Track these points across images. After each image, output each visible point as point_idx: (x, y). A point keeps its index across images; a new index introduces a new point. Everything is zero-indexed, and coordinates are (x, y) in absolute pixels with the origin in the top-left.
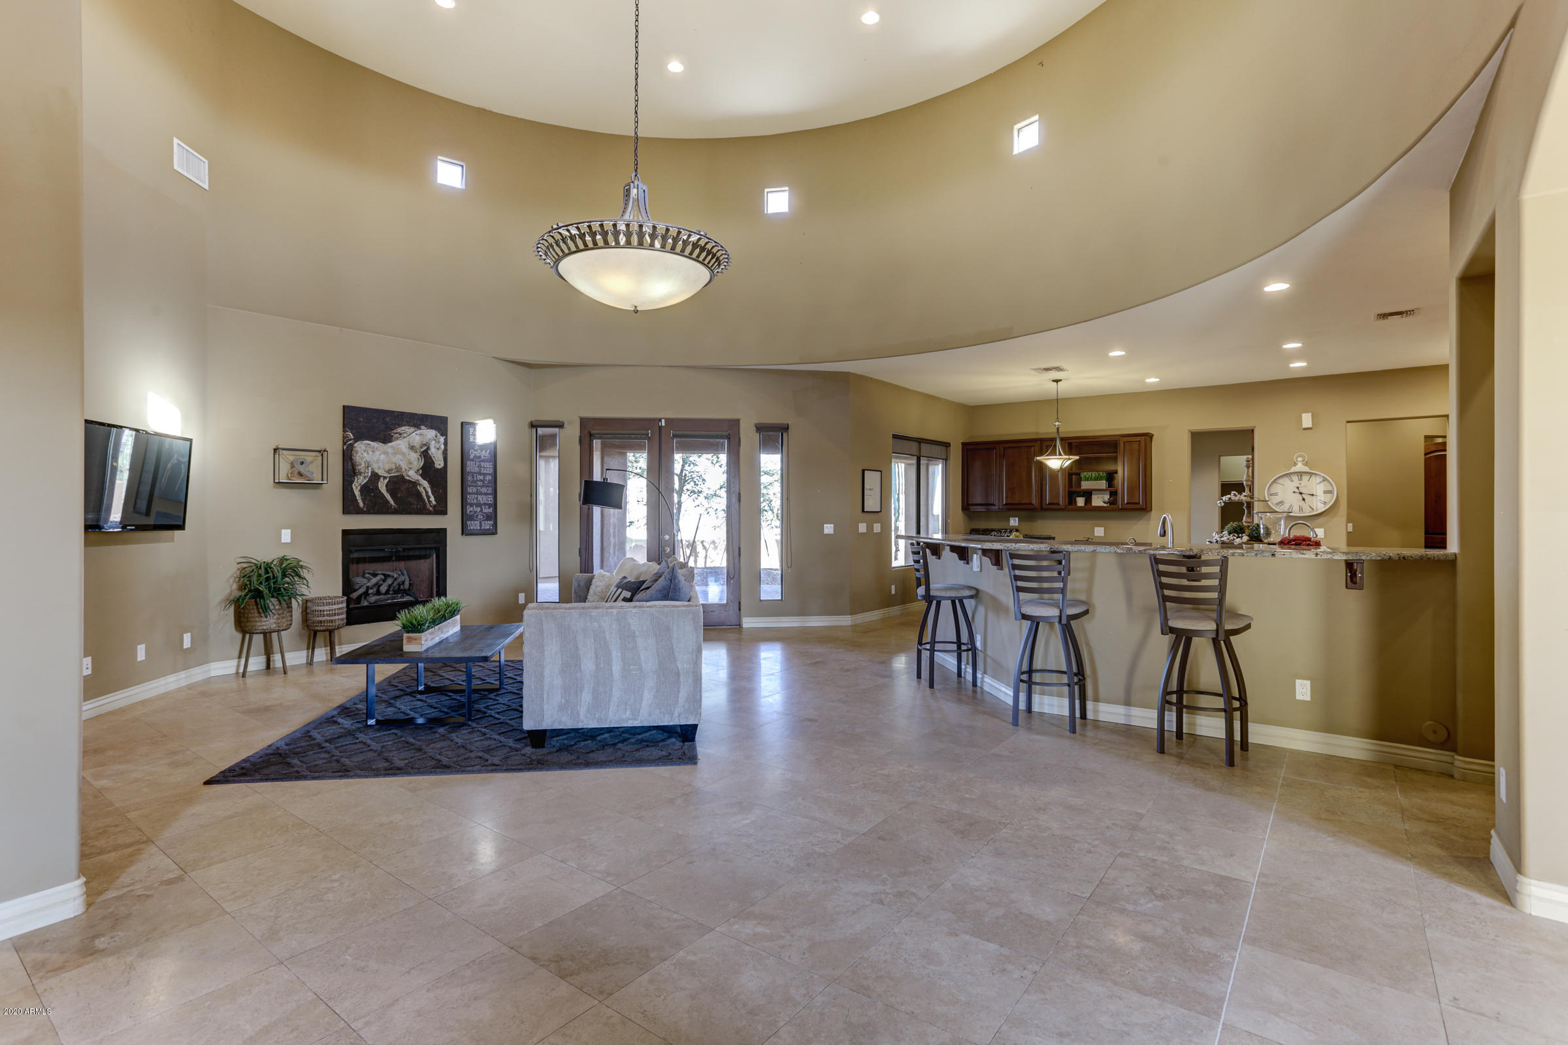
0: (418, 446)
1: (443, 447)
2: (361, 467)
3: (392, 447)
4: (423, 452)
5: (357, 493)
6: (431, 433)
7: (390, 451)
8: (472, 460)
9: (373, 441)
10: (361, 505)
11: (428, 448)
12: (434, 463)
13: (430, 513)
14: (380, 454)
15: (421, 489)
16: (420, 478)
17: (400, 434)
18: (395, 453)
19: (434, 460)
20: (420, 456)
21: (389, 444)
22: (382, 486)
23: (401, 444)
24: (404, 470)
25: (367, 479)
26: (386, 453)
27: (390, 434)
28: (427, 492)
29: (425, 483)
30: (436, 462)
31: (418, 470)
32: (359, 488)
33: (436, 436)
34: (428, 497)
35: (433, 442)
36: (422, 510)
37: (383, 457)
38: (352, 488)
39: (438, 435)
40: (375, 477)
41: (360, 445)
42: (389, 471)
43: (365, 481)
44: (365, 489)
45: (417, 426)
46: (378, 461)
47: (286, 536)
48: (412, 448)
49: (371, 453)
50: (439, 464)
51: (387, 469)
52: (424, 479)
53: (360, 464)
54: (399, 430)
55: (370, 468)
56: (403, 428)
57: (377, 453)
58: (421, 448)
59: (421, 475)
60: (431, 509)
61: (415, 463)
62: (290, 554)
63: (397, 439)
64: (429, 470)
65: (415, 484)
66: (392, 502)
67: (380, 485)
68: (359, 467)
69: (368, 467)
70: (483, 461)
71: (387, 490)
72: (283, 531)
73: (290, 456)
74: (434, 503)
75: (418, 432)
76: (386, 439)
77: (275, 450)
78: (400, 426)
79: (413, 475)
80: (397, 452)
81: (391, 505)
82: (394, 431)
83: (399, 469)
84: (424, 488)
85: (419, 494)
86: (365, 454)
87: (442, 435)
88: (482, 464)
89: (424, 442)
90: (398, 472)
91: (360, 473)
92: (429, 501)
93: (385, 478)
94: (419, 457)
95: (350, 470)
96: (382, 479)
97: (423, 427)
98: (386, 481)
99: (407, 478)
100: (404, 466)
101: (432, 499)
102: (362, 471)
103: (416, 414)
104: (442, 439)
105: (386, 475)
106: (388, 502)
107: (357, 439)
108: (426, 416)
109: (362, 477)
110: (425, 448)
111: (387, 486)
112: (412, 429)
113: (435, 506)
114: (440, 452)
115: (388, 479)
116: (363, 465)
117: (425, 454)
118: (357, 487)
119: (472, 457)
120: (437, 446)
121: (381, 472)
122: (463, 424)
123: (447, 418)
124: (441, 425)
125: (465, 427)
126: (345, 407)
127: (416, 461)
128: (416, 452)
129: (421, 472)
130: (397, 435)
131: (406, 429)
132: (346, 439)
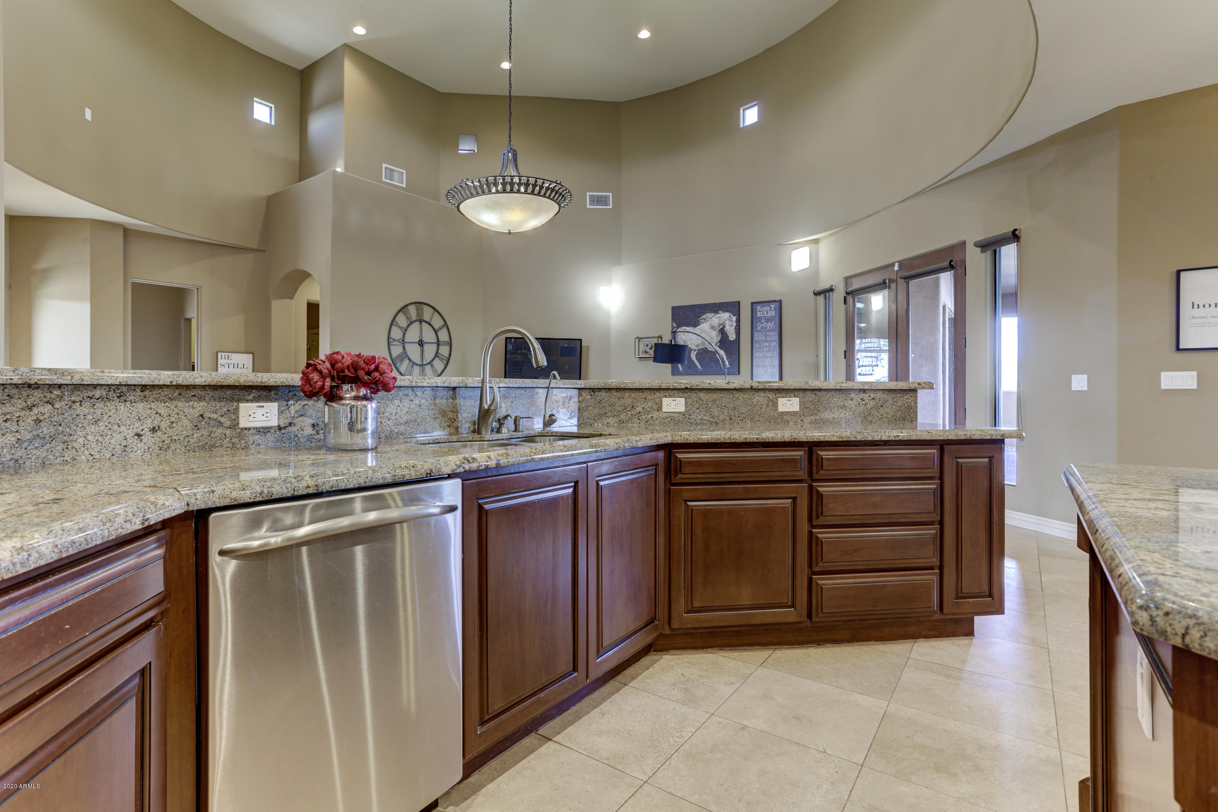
0: (717, 326)
1: (735, 324)
3: (699, 329)
4: (720, 330)
6: (725, 316)
7: (699, 331)
8: (759, 331)
9: (688, 327)
10: (683, 369)
11: (724, 326)
12: (728, 336)
14: (693, 335)
15: (719, 357)
16: (718, 349)
17: (705, 319)
18: (702, 333)
19: (728, 334)
20: (719, 332)
21: (698, 327)
22: (694, 356)
23: (705, 326)
24: (707, 344)
26: (696, 334)
28: (723, 359)
29: (722, 352)
30: (730, 336)
31: (717, 343)
33: (730, 317)
34: (724, 362)
35: (728, 321)
36: (720, 372)
37: (694, 337)
39: (732, 315)
41: (680, 330)
42: (697, 346)
45: (716, 312)
46: (691, 339)
48: (713, 328)
49: (686, 334)
50: (732, 337)
51: (696, 344)
52: (721, 349)
54: (704, 317)
56: (707, 315)
57: (690, 334)
60: (726, 371)
61: (715, 338)
63: (703, 323)
64: (724, 341)
65: (715, 353)
66: (699, 367)
67: (692, 355)
70: (769, 331)
71: (697, 359)
74: (728, 366)
75: (717, 316)
76: (696, 324)
77: (635, 338)
78: (705, 313)
79: (713, 347)
80: (703, 331)
81: (698, 369)
82: (701, 318)
83: (704, 343)
84: (721, 356)
86: (683, 336)
87: (734, 315)
88: (768, 333)
89: (721, 323)
90: (703, 345)
92: (725, 365)
93: (695, 350)
94: (718, 334)
96: (693, 351)
97: (720, 312)
98: (695, 353)
99: (709, 349)
100: (708, 341)
101: (727, 363)
103: (715, 303)
104: (734, 318)
105: (695, 348)
106: (696, 366)
107: (678, 327)
108: (722, 303)
110: (722, 327)
112: (713, 314)
113: (729, 368)
115: (697, 351)
117: (722, 331)
119: (759, 329)
120: (731, 323)
121: (692, 347)
122: (753, 304)
123: (739, 302)
124: (733, 307)
125: (754, 305)
126: (673, 307)
127: (715, 337)
128: (715, 330)
129: (719, 344)
130: (702, 321)
131: (708, 315)
132: (673, 328)
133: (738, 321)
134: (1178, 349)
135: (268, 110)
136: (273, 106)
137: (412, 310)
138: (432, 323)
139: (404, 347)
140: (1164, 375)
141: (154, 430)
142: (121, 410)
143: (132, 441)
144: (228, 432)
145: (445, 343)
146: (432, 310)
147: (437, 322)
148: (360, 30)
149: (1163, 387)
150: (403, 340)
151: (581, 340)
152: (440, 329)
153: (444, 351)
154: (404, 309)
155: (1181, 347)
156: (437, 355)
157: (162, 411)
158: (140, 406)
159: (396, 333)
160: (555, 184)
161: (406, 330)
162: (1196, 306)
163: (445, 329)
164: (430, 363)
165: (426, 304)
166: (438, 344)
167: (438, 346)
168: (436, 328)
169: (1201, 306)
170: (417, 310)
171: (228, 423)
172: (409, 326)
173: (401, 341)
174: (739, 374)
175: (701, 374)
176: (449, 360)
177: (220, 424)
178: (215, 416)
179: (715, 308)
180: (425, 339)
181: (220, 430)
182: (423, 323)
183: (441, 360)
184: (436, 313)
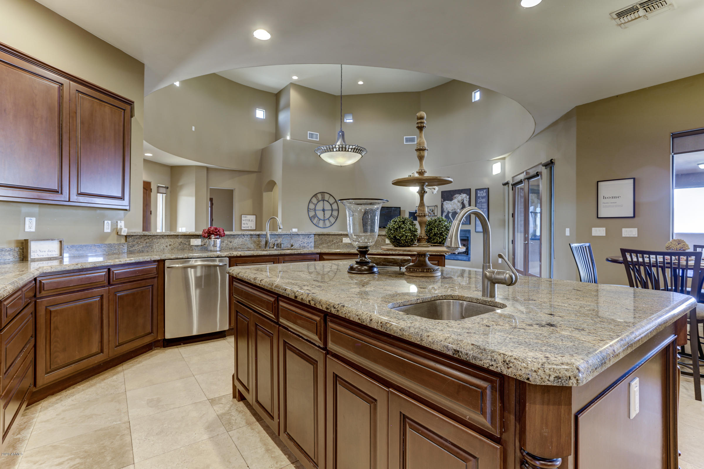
0: (460, 201)
1: (468, 200)
2: (445, 210)
3: (453, 202)
4: (462, 203)
6: (464, 195)
7: (452, 203)
8: (479, 203)
11: (464, 201)
17: (455, 197)
18: (454, 204)
19: (465, 205)
23: (455, 201)
25: (446, 213)
26: (451, 204)
31: (460, 209)
32: (445, 216)
35: (465, 199)
37: (450, 206)
39: (467, 195)
40: (448, 212)
41: (445, 203)
42: (452, 210)
45: (460, 194)
48: (458, 201)
50: (467, 205)
54: (455, 196)
56: (456, 195)
57: (449, 204)
61: (460, 207)
63: (454, 199)
67: (450, 215)
69: (447, 209)
70: (483, 203)
71: (452, 217)
75: (461, 196)
78: (455, 194)
79: (459, 211)
80: (454, 203)
83: (455, 209)
86: (446, 206)
88: (483, 204)
89: (462, 199)
91: (444, 212)
94: (461, 205)
96: (450, 213)
99: (457, 212)
103: (460, 190)
104: (468, 197)
107: (444, 201)
108: (463, 190)
110: (462, 201)
112: (459, 195)
114: (467, 202)
115: (452, 213)
119: (479, 202)
121: (450, 211)
122: (476, 190)
123: (470, 189)
124: (468, 192)
126: (442, 192)
128: (460, 203)
132: (442, 201)
133: (470, 198)
134: (598, 217)
135: (263, 112)
136: (264, 111)
137: (320, 196)
138: (329, 201)
139: (315, 212)
140: (593, 229)
141: (170, 245)
142: (163, 241)
143: (165, 247)
144: (188, 246)
145: (336, 210)
146: (329, 195)
147: (332, 200)
148: (295, 78)
149: (593, 235)
150: (315, 209)
151: (400, 208)
152: (333, 203)
153: (335, 213)
154: (315, 195)
155: (599, 217)
156: (331, 215)
157: (172, 241)
158: (167, 240)
159: (312, 206)
160: (355, 147)
161: (316, 205)
162: (605, 198)
163: (336, 204)
164: (328, 219)
165: (326, 193)
166: (332, 210)
167: (332, 211)
168: (331, 203)
169: (607, 198)
170: (322, 195)
171: (188, 244)
172: (318, 203)
173: (314, 209)
174: (470, 224)
176: (337, 217)
177: (186, 244)
178: (184, 242)
179: (460, 192)
180: (325, 208)
181: (186, 246)
182: (325, 201)
183: (333, 217)
184: (331, 196)
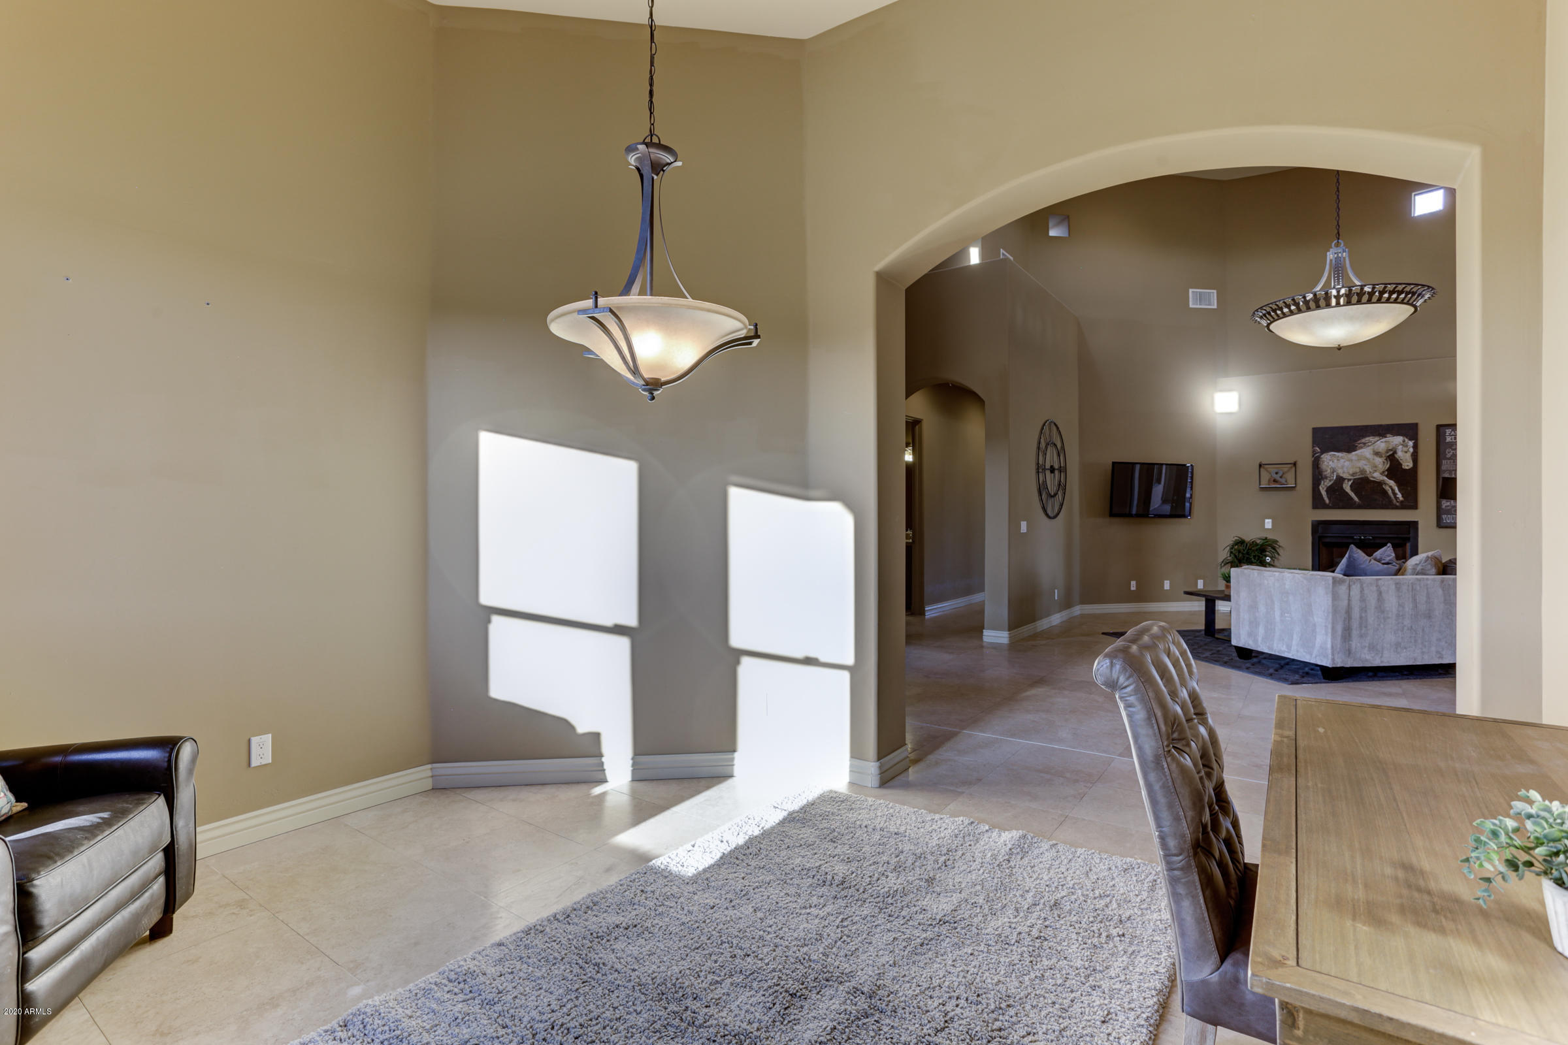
0: (1383, 452)
1: (1411, 450)
2: (1328, 472)
3: (1356, 454)
4: (1388, 457)
5: (1324, 493)
6: (1396, 440)
7: (1354, 458)
8: (1450, 458)
10: (1327, 501)
11: (1395, 452)
12: (1401, 465)
13: (1396, 508)
14: (1344, 462)
15: (1387, 488)
16: (1386, 478)
17: (1365, 444)
19: (1401, 461)
20: (1386, 459)
21: (1354, 453)
22: (1347, 487)
23: (1365, 452)
24: (1368, 472)
25: (1332, 482)
26: (1351, 460)
27: (1354, 445)
28: (1393, 490)
29: (1392, 483)
30: (1403, 464)
31: (1383, 472)
32: (1325, 489)
33: (1404, 441)
34: (1395, 494)
35: (1400, 447)
37: (1347, 463)
38: (1319, 489)
39: (1406, 440)
40: (1340, 480)
41: (1326, 456)
42: (1353, 475)
43: (1330, 483)
44: (1329, 490)
46: (1343, 467)
47: (1268, 524)
48: (1377, 454)
49: (1336, 461)
50: (1407, 464)
51: (1351, 472)
52: (1390, 479)
53: (1326, 471)
54: (1363, 441)
55: (1335, 473)
56: (1367, 439)
57: (1342, 461)
58: (1387, 452)
59: (1387, 476)
60: (1398, 504)
61: (1380, 466)
62: (1270, 536)
63: (1362, 448)
65: (1380, 484)
66: (1356, 499)
67: (1344, 486)
68: (1325, 473)
69: (1333, 472)
71: (1352, 490)
72: (1267, 521)
73: (1273, 469)
74: (1401, 499)
75: (1384, 440)
76: (1350, 448)
77: (1260, 466)
78: (1364, 437)
79: (1377, 476)
80: (1360, 458)
81: (1355, 502)
82: (1359, 442)
83: (1363, 472)
84: (1391, 487)
85: (1385, 492)
86: (1331, 463)
87: (1410, 440)
89: (1390, 448)
90: (1362, 474)
91: (1326, 478)
92: (1396, 498)
93: (1349, 480)
94: (1385, 461)
95: (1318, 475)
96: (1346, 481)
97: (1388, 435)
98: (1350, 483)
99: (1372, 479)
100: (1368, 469)
101: (1399, 495)
102: (1328, 475)
103: (1381, 426)
104: (1411, 443)
105: (1350, 478)
106: (1352, 499)
107: (1323, 452)
108: (1391, 425)
109: (1328, 481)
110: (1391, 453)
111: (1351, 486)
112: (1377, 438)
113: (1402, 502)
114: (1408, 455)
115: (1352, 481)
116: (1329, 471)
117: (1392, 458)
118: (1323, 488)
119: (1448, 456)
120: (1405, 449)
121: (1344, 476)
122: (1439, 427)
123: (1418, 424)
124: (1410, 431)
125: (1442, 429)
126: (1314, 429)
127: (1381, 464)
128: (1381, 457)
129: (1386, 473)
130: (1362, 445)
131: (1371, 439)
132: (1314, 452)
133: (1415, 447)
137: (1047, 430)
147: (1059, 444)
154: (1043, 429)
159: (1041, 459)
165: (1054, 422)
167: (1060, 472)
174: (1417, 508)
175: (1359, 507)
179: (1381, 431)
